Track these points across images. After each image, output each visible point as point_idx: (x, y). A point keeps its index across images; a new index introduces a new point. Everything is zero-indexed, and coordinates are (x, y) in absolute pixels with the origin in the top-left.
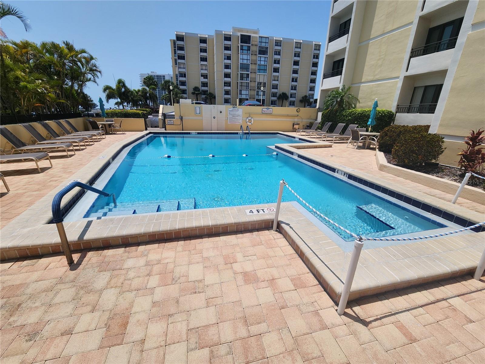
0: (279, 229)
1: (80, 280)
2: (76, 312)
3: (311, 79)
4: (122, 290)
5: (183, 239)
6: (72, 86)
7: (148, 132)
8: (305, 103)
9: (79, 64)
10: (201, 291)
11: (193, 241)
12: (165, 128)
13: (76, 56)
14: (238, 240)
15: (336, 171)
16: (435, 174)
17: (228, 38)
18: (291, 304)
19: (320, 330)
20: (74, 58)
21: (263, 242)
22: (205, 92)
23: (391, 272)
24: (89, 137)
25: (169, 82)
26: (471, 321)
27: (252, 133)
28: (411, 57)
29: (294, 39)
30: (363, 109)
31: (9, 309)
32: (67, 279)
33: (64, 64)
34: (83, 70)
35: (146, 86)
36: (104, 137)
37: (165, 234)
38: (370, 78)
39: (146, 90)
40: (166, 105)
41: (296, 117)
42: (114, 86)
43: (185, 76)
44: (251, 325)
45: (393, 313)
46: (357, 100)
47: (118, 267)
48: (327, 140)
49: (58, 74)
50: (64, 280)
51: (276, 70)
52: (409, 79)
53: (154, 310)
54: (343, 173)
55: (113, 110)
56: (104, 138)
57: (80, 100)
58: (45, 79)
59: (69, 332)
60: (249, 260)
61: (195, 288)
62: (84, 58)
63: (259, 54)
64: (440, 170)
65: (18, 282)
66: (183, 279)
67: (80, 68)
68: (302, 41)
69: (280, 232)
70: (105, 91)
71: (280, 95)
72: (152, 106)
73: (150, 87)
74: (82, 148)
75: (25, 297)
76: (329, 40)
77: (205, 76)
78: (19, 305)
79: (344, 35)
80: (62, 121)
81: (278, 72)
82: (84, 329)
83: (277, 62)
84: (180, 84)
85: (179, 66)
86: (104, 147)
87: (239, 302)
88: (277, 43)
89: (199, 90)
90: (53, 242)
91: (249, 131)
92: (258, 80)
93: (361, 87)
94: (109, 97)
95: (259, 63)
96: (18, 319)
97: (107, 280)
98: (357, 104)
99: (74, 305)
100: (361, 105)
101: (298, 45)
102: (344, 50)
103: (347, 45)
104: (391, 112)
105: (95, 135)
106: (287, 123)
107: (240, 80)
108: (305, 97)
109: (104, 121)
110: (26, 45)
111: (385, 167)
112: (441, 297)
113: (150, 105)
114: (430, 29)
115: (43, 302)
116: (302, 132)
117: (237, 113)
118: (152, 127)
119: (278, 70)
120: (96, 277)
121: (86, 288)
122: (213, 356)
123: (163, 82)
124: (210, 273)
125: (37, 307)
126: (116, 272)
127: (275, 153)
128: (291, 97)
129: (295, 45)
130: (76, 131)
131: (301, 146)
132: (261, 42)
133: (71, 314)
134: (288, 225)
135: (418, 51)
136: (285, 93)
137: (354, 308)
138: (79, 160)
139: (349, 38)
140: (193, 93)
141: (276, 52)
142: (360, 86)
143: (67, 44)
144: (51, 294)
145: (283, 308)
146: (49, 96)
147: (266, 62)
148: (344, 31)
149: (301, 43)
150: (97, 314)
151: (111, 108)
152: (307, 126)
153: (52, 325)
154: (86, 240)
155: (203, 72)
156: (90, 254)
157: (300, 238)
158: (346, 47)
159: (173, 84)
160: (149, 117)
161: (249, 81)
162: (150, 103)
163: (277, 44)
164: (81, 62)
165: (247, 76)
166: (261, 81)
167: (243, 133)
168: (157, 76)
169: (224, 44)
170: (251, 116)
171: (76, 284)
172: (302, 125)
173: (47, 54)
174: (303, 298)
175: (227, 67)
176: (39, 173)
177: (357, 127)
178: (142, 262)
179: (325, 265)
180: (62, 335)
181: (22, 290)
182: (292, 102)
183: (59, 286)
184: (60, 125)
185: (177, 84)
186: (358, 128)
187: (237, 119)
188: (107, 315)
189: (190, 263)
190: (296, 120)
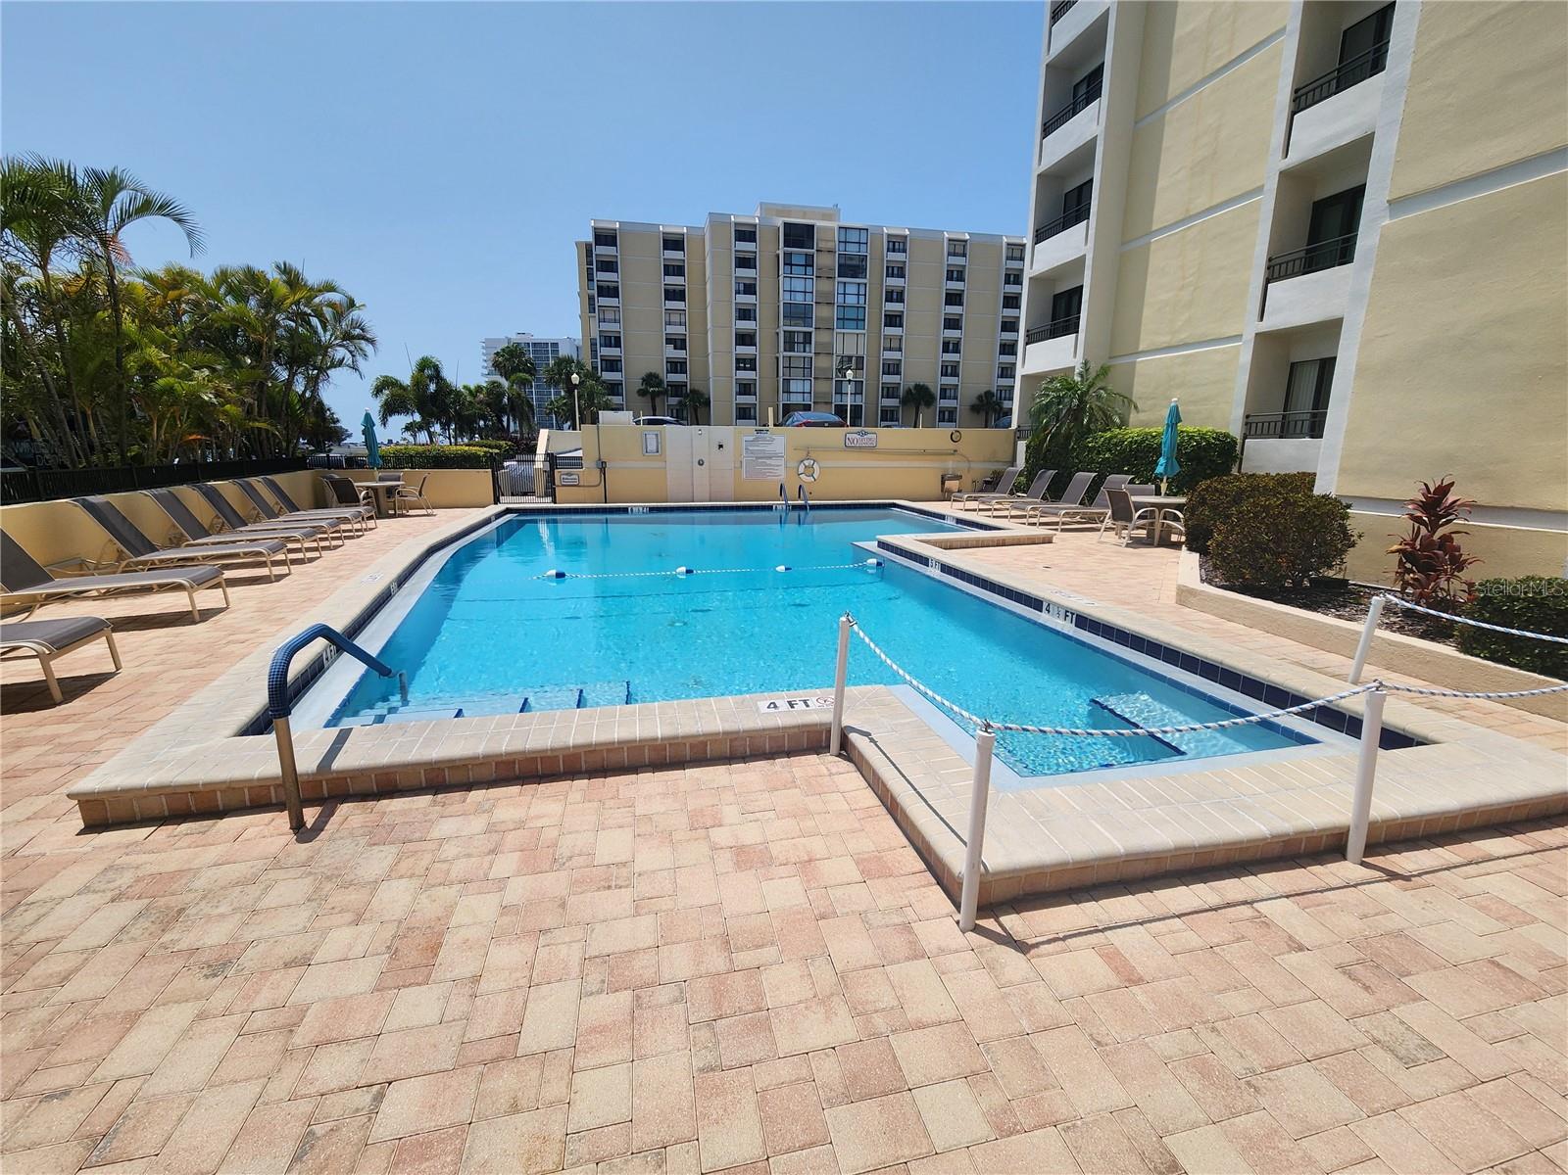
0: (846, 750)
1: (322, 861)
2: (316, 925)
3: (1003, 342)
4: (427, 882)
5: (587, 776)
6: (289, 382)
7: (500, 507)
8: (987, 413)
9: (315, 321)
10: (623, 884)
11: (611, 780)
12: (553, 495)
13: (309, 301)
14: (734, 776)
15: (1045, 605)
16: (1333, 610)
17: (746, 234)
18: (845, 910)
19: (908, 959)
20: (302, 307)
21: (798, 782)
22: (677, 389)
23: (1107, 834)
24: (332, 525)
25: (568, 361)
26: (1301, 948)
27: (814, 507)
28: (1268, 281)
29: (943, 232)
30: (1147, 430)
31: (158, 918)
32: (291, 861)
33: (275, 324)
34: (325, 337)
35: (501, 375)
36: (371, 524)
37: (539, 759)
38: (1164, 339)
39: (499, 385)
40: (560, 428)
41: (952, 457)
42: (406, 380)
43: (618, 344)
44: (740, 949)
45: (1100, 928)
46: (1130, 401)
47: (417, 835)
48: (1041, 524)
49: (255, 350)
50: (283, 861)
51: (893, 320)
52: (1269, 342)
53: (506, 920)
54: (1062, 612)
55: (398, 447)
56: (371, 529)
57: (310, 420)
58: (219, 367)
59: (304, 961)
60: (755, 821)
61: (607, 879)
62: (331, 305)
63: (839, 276)
64: (1350, 599)
65: (172, 867)
66: (578, 861)
67: (316, 332)
68: (968, 237)
69: (849, 759)
70: (377, 392)
71: (909, 392)
72: (515, 432)
73: (513, 377)
74: (309, 555)
75: (192, 896)
76: (1037, 236)
77: (679, 343)
78: (181, 911)
79: (1078, 221)
80: (257, 482)
81: (901, 326)
82: (339, 957)
83: (895, 297)
84: (604, 366)
85: (602, 317)
86: (372, 552)
87: (717, 906)
88: (894, 242)
89: (660, 383)
90: (256, 776)
91: (806, 500)
92: (838, 349)
93: (1137, 365)
94: (389, 409)
95: (841, 300)
96: (182, 937)
97: (390, 860)
98: (1132, 416)
99: (310, 912)
100: (1142, 416)
101: (958, 247)
102: (1080, 262)
103: (1088, 251)
104: (1227, 436)
105: (346, 520)
106: (926, 474)
107: (785, 351)
108: (986, 396)
109: (373, 480)
110: (178, 279)
111: (1192, 592)
112: (1241, 897)
113: (512, 429)
114: (1314, 203)
115: (235, 905)
116: (969, 499)
117: (769, 448)
118: (513, 495)
119: (898, 319)
120: (364, 856)
121: (340, 878)
122: (640, 1006)
123: (552, 362)
124: (649, 848)
125: (222, 916)
126: (410, 846)
127: (874, 561)
128: (943, 396)
129: (949, 248)
130: (294, 508)
131: (957, 540)
132: (846, 242)
133: (305, 927)
134: (867, 734)
135: (1287, 263)
136: (923, 385)
137: (1002, 919)
138: (304, 589)
139: (1092, 232)
140: (642, 393)
141: (890, 269)
142: (1135, 363)
143: (286, 270)
144: (254, 891)
145: (823, 917)
146: (226, 413)
147: (862, 298)
148: (1077, 211)
149: (966, 241)
150: (366, 929)
151: (390, 442)
152: (986, 482)
153: (262, 947)
154: (338, 772)
155: (671, 329)
156: (344, 809)
157: (892, 762)
158: (1085, 255)
159: (580, 366)
160: (505, 464)
161: (810, 352)
162: (512, 424)
163: (894, 246)
164: (320, 316)
165: (805, 338)
166: (850, 351)
167: (787, 506)
168: (534, 344)
169: (736, 251)
170: (813, 455)
171: (313, 871)
172: (971, 481)
173: (228, 298)
174: (880, 897)
175: (745, 314)
176: (194, 622)
177: (1132, 482)
178: (478, 824)
179: (942, 819)
180: (286, 965)
181: (183, 881)
182: (947, 413)
183: (272, 875)
184: (250, 491)
185: (595, 368)
186: (1134, 483)
187: (771, 465)
188: (391, 929)
189: (600, 827)
190: (951, 465)
